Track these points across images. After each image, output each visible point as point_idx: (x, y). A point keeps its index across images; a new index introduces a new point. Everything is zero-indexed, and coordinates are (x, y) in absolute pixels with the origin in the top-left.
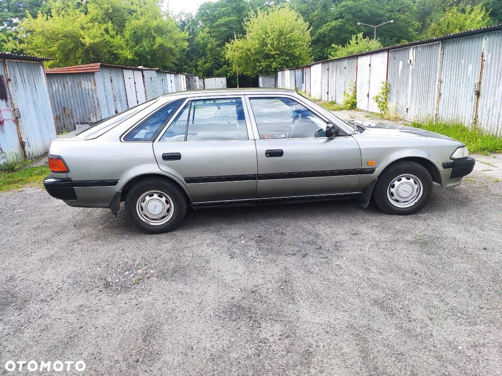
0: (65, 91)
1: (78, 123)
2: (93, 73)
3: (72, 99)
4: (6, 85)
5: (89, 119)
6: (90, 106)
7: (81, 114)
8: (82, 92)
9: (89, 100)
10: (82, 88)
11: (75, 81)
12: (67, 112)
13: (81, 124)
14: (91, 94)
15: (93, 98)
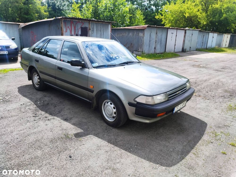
0: (133, 36)
1: (134, 51)
2: (144, 29)
3: (135, 40)
4: (88, 31)
5: (139, 50)
6: (140, 44)
7: (136, 47)
8: (139, 37)
9: (140, 41)
10: (139, 36)
11: (137, 32)
12: (132, 45)
13: (135, 51)
14: (141, 39)
15: (142, 40)
